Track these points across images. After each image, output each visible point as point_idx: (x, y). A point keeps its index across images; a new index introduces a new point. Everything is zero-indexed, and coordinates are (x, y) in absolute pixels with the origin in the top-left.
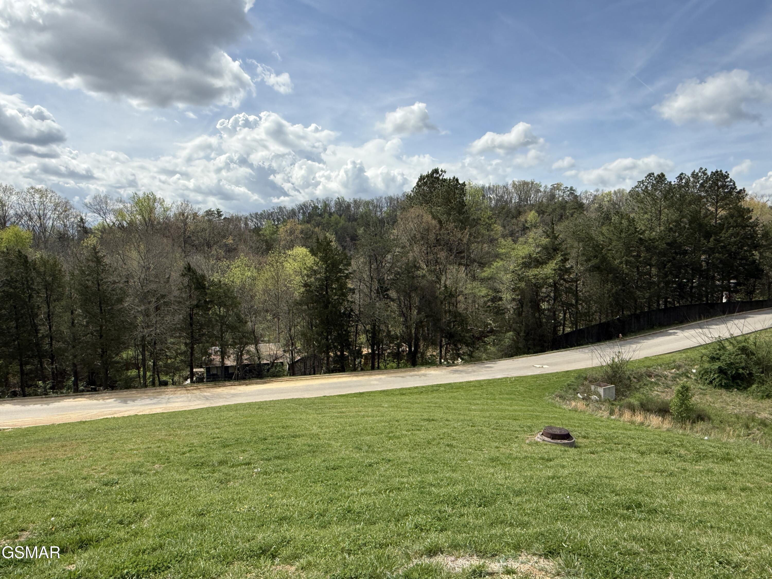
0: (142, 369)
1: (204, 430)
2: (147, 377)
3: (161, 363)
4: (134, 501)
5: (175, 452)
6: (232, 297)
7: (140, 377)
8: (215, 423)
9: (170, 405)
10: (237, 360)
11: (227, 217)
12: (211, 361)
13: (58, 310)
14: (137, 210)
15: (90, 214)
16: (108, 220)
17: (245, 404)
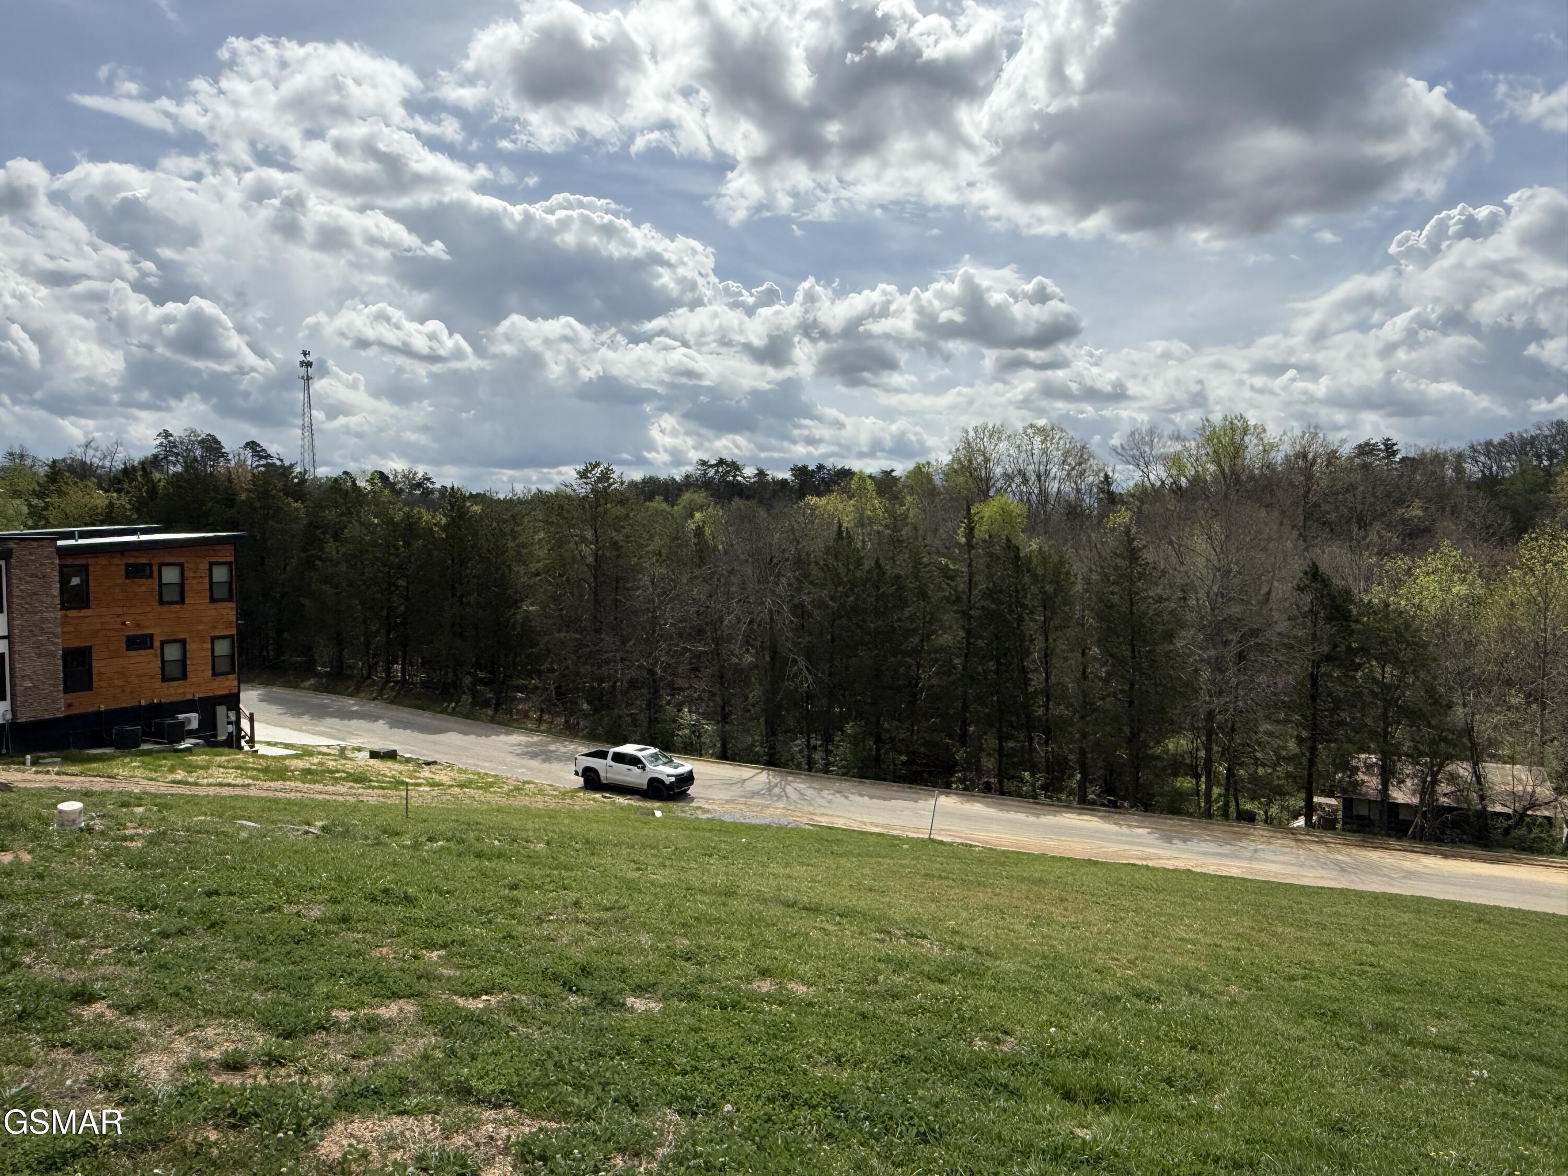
0: (1203, 779)
1: (1340, 941)
2: (1214, 796)
3: (1242, 772)
4: (1192, 1048)
5: (1272, 971)
6: (1417, 644)
7: (1198, 795)
8: (1365, 930)
9: (1256, 865)
10: (1423, 793)
11: (1411, 455)
12: (1356, 785)
13: (1061, 646)
14: (1208, 454)
15: (1119, 467)
16: (1152, 477)
17: (1441, 903)
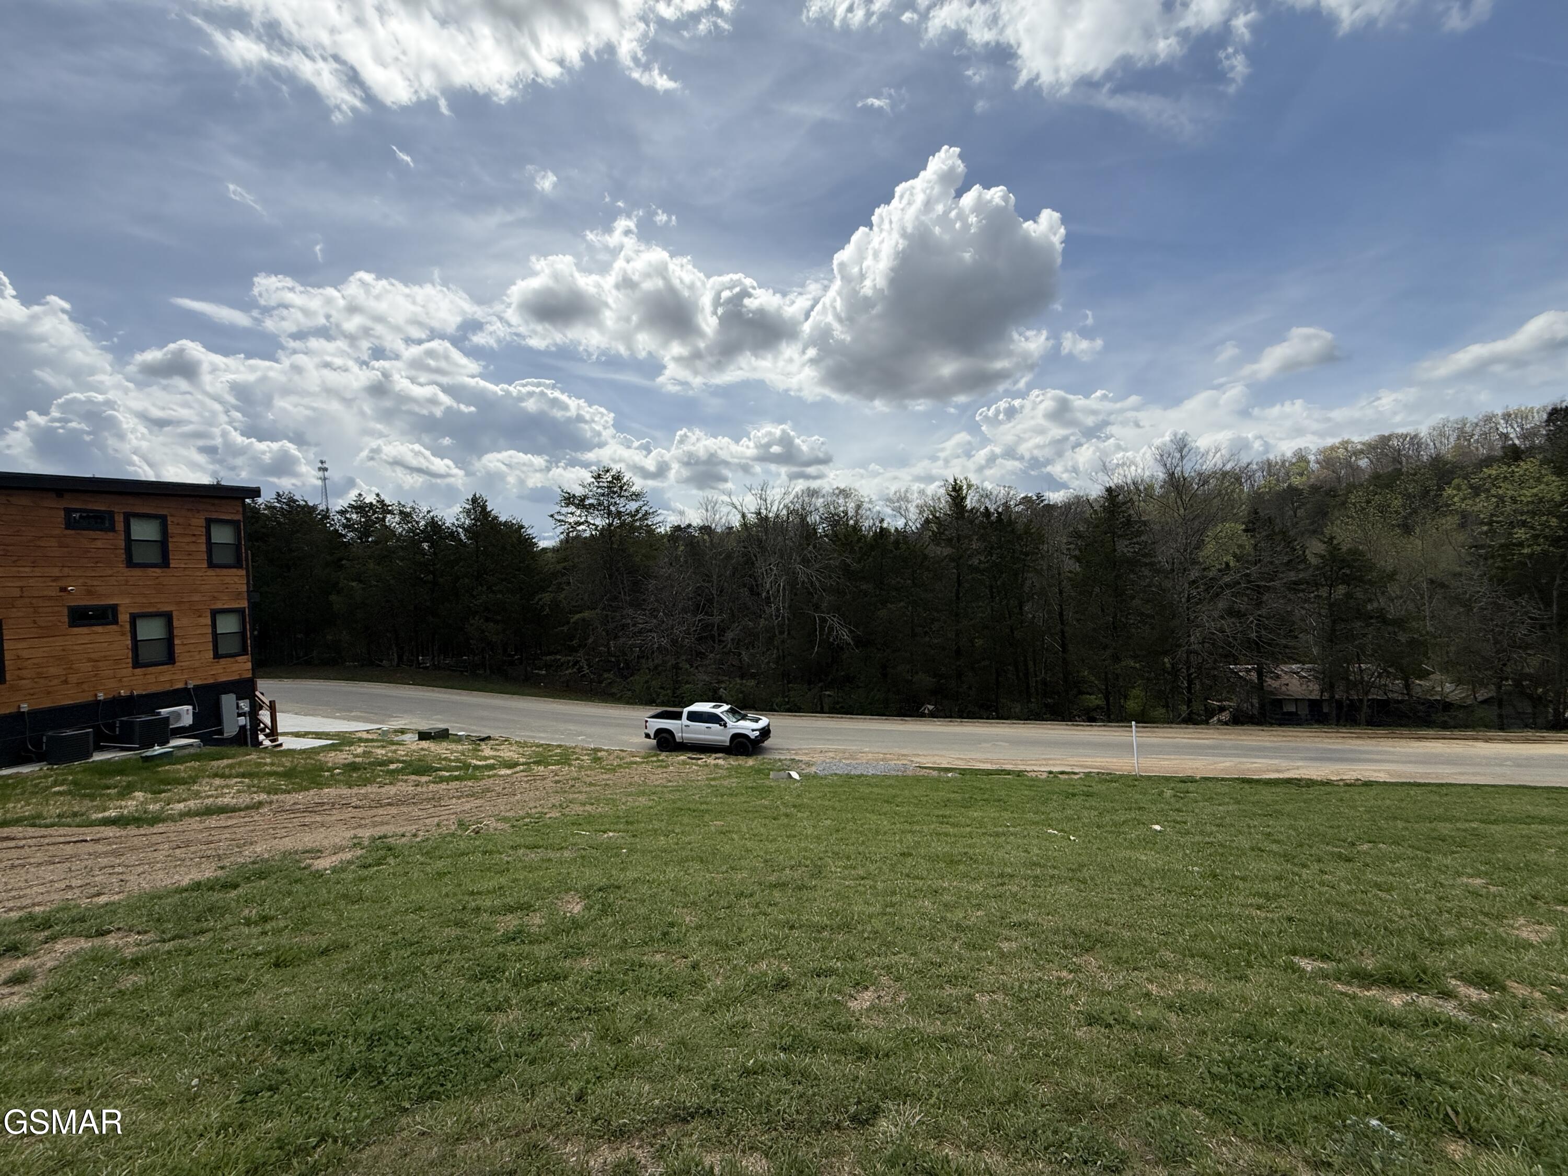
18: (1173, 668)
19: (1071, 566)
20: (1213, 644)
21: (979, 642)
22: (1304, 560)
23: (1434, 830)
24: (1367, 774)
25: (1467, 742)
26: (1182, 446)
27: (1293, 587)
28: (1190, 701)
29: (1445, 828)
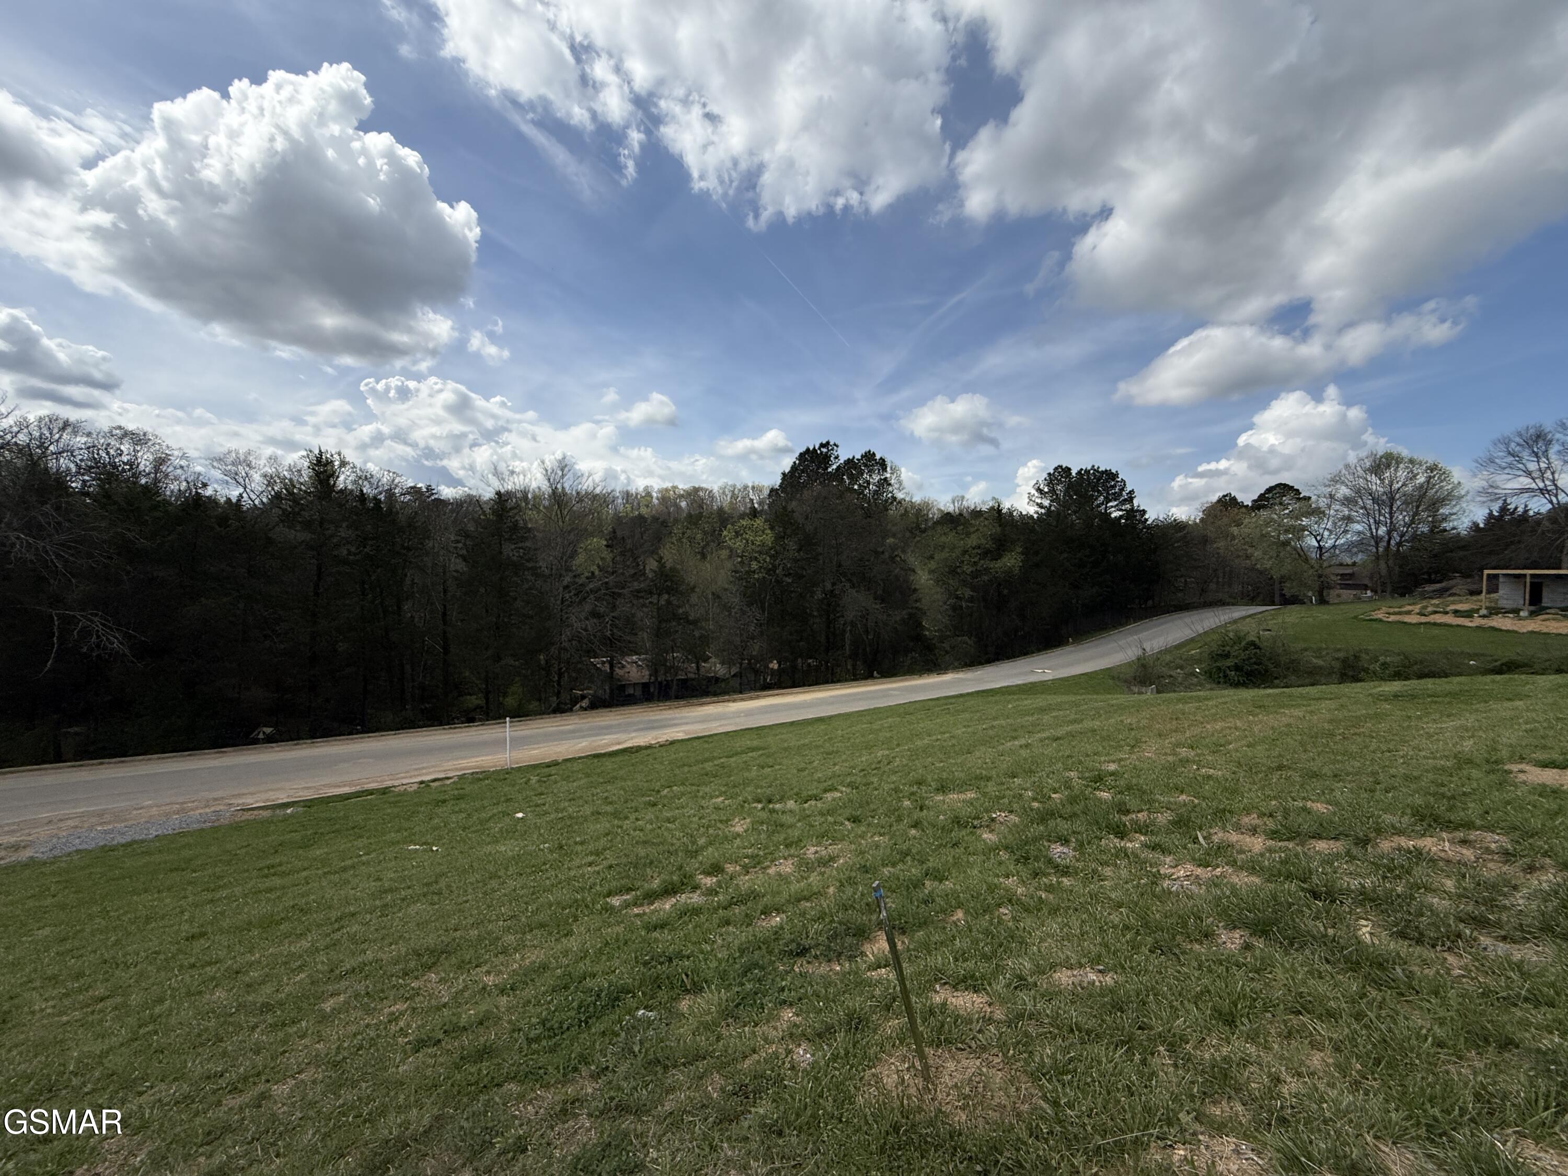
18: (547, 663)
19: (457, 565)
20: (579, 642)
21: (342, 647)
22: (644, 574)
23: (703, 768)
24: (672, 735)
25: (726, 704)
26: (564, 466)
27: (637, 594)
28: (559, 692)
29: (708, 766)
